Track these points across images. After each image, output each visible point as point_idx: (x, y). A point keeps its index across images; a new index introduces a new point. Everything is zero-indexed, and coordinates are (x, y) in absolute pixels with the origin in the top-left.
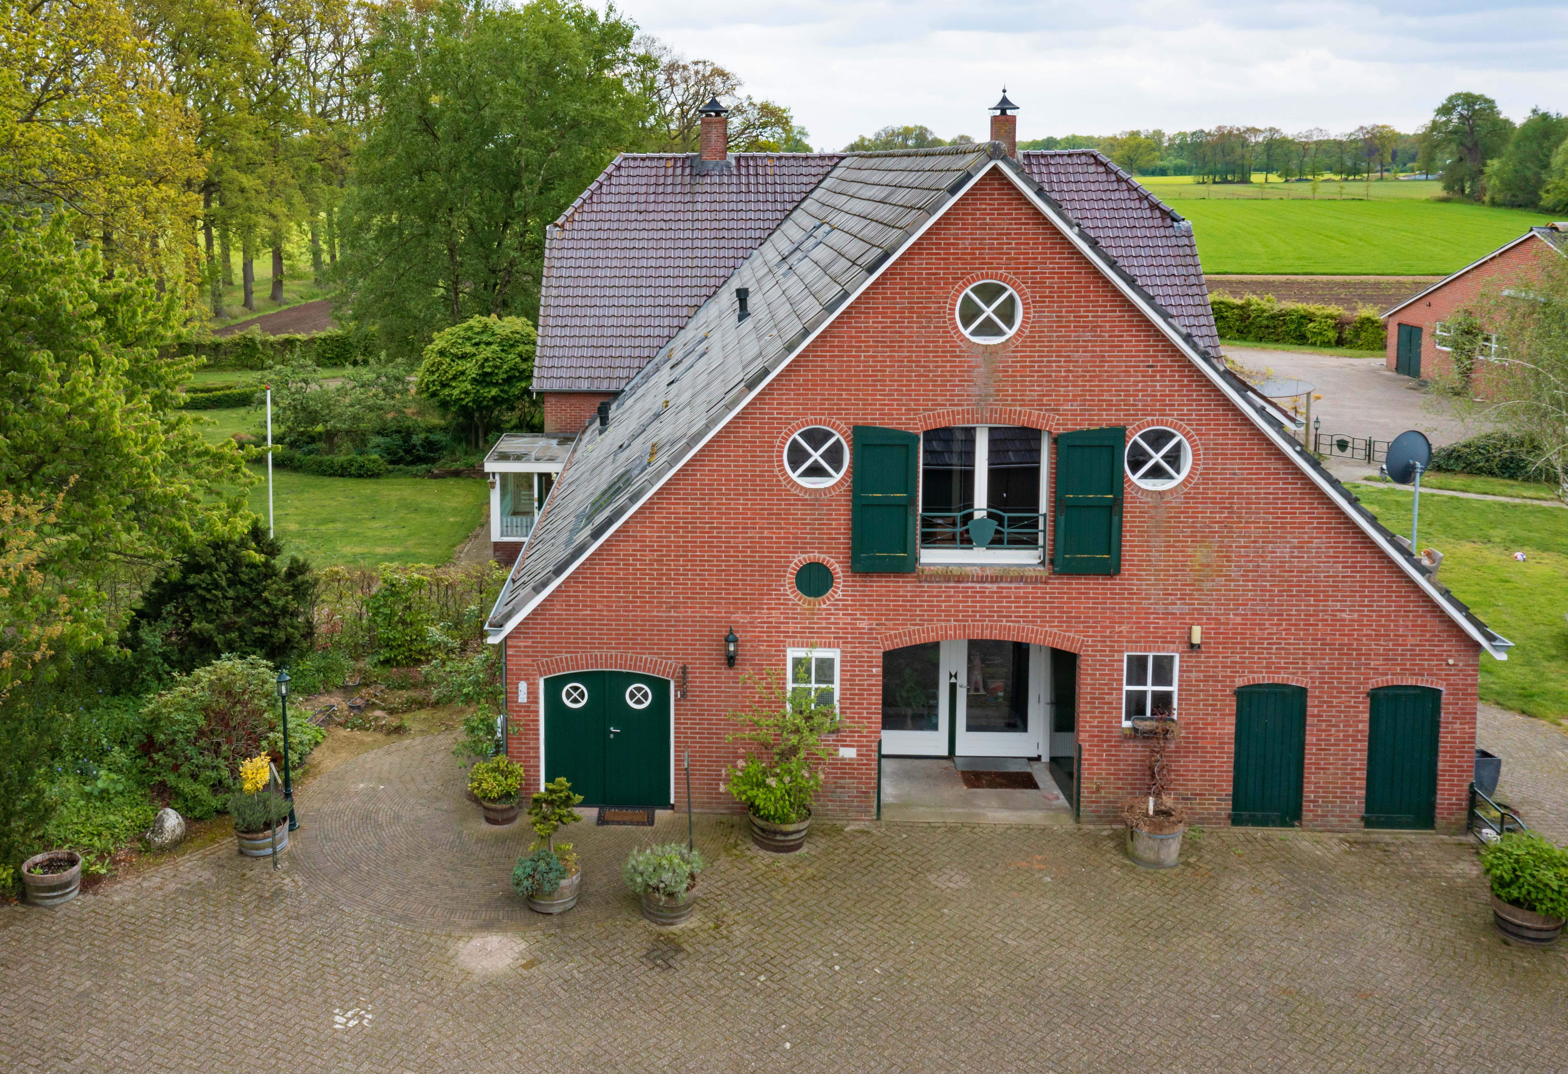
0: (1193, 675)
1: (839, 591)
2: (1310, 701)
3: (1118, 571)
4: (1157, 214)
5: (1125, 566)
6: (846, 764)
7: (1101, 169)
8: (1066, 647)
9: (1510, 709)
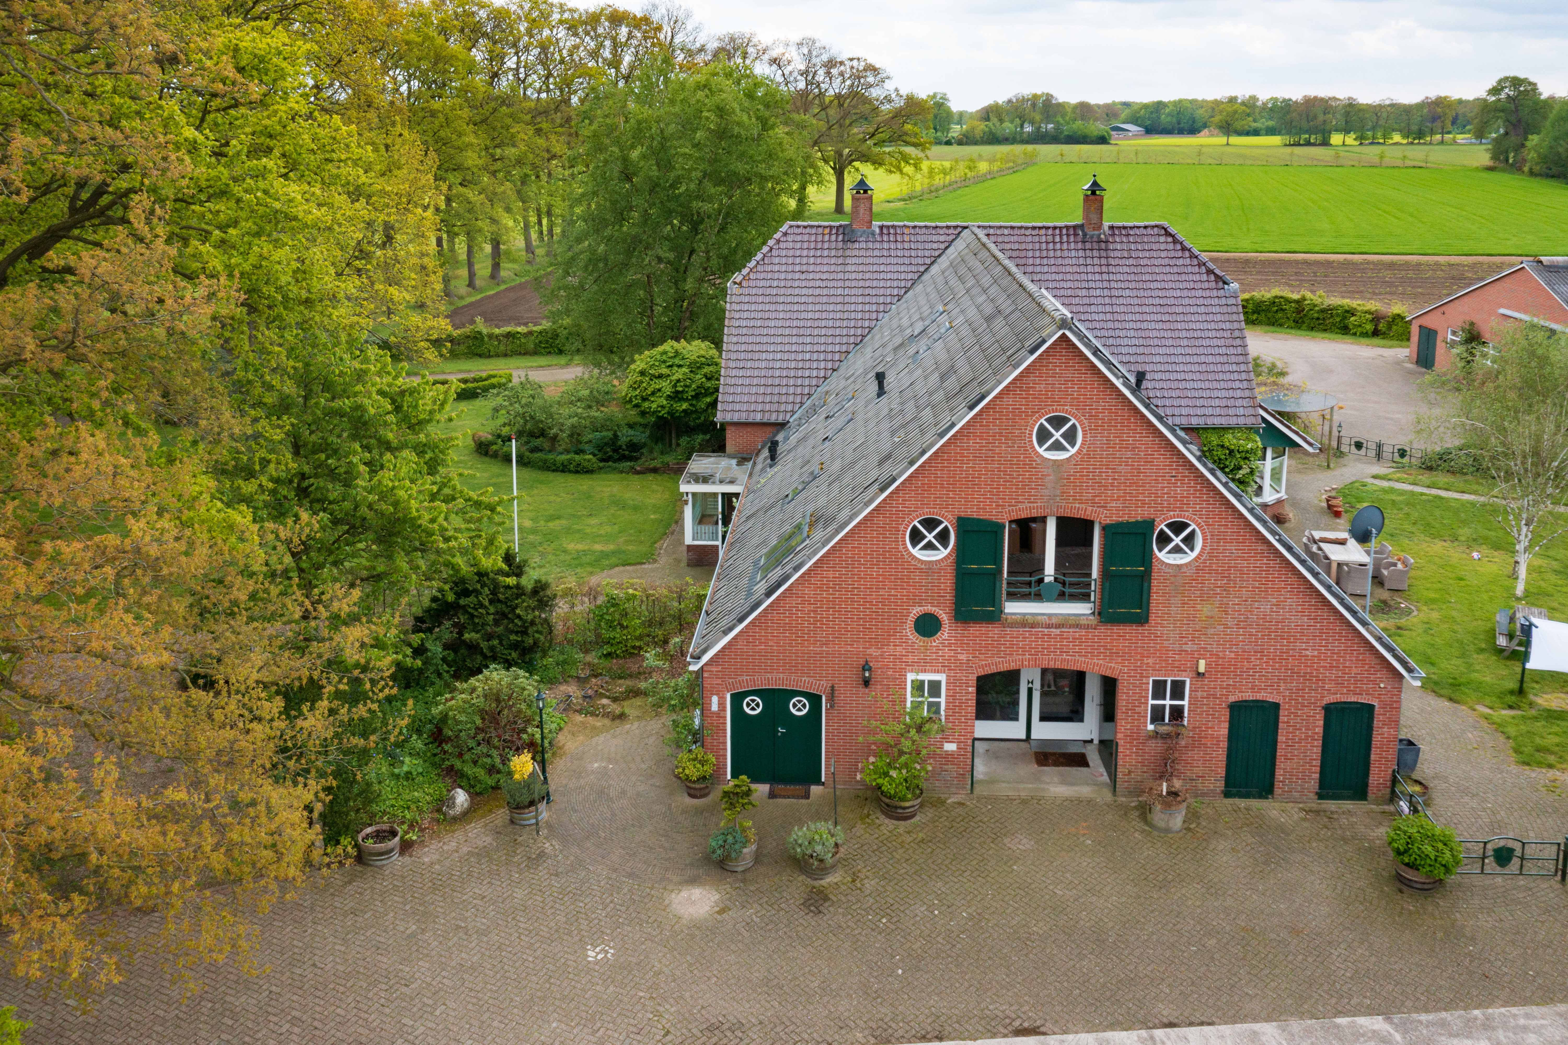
0: (1199, 694)
1: (945, 633)
2: (1281, 713)
3: (1147, 621)
4: (1212, 278)
5: (1152, 617)
6: (948, 754)
7: (1170, 239)
8: (1109, 673)
9: (1442, 696)
